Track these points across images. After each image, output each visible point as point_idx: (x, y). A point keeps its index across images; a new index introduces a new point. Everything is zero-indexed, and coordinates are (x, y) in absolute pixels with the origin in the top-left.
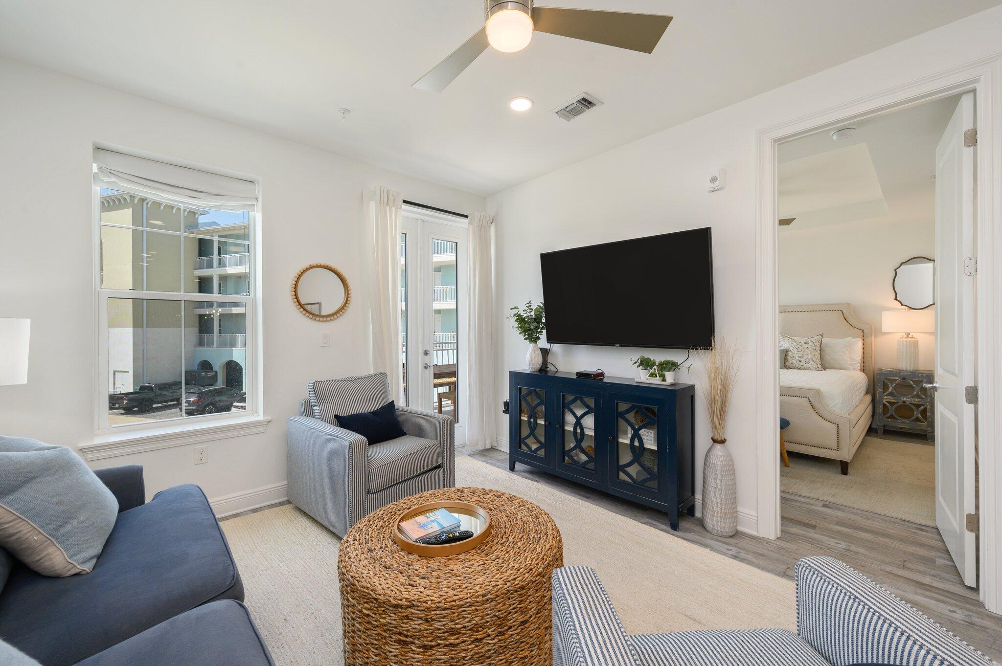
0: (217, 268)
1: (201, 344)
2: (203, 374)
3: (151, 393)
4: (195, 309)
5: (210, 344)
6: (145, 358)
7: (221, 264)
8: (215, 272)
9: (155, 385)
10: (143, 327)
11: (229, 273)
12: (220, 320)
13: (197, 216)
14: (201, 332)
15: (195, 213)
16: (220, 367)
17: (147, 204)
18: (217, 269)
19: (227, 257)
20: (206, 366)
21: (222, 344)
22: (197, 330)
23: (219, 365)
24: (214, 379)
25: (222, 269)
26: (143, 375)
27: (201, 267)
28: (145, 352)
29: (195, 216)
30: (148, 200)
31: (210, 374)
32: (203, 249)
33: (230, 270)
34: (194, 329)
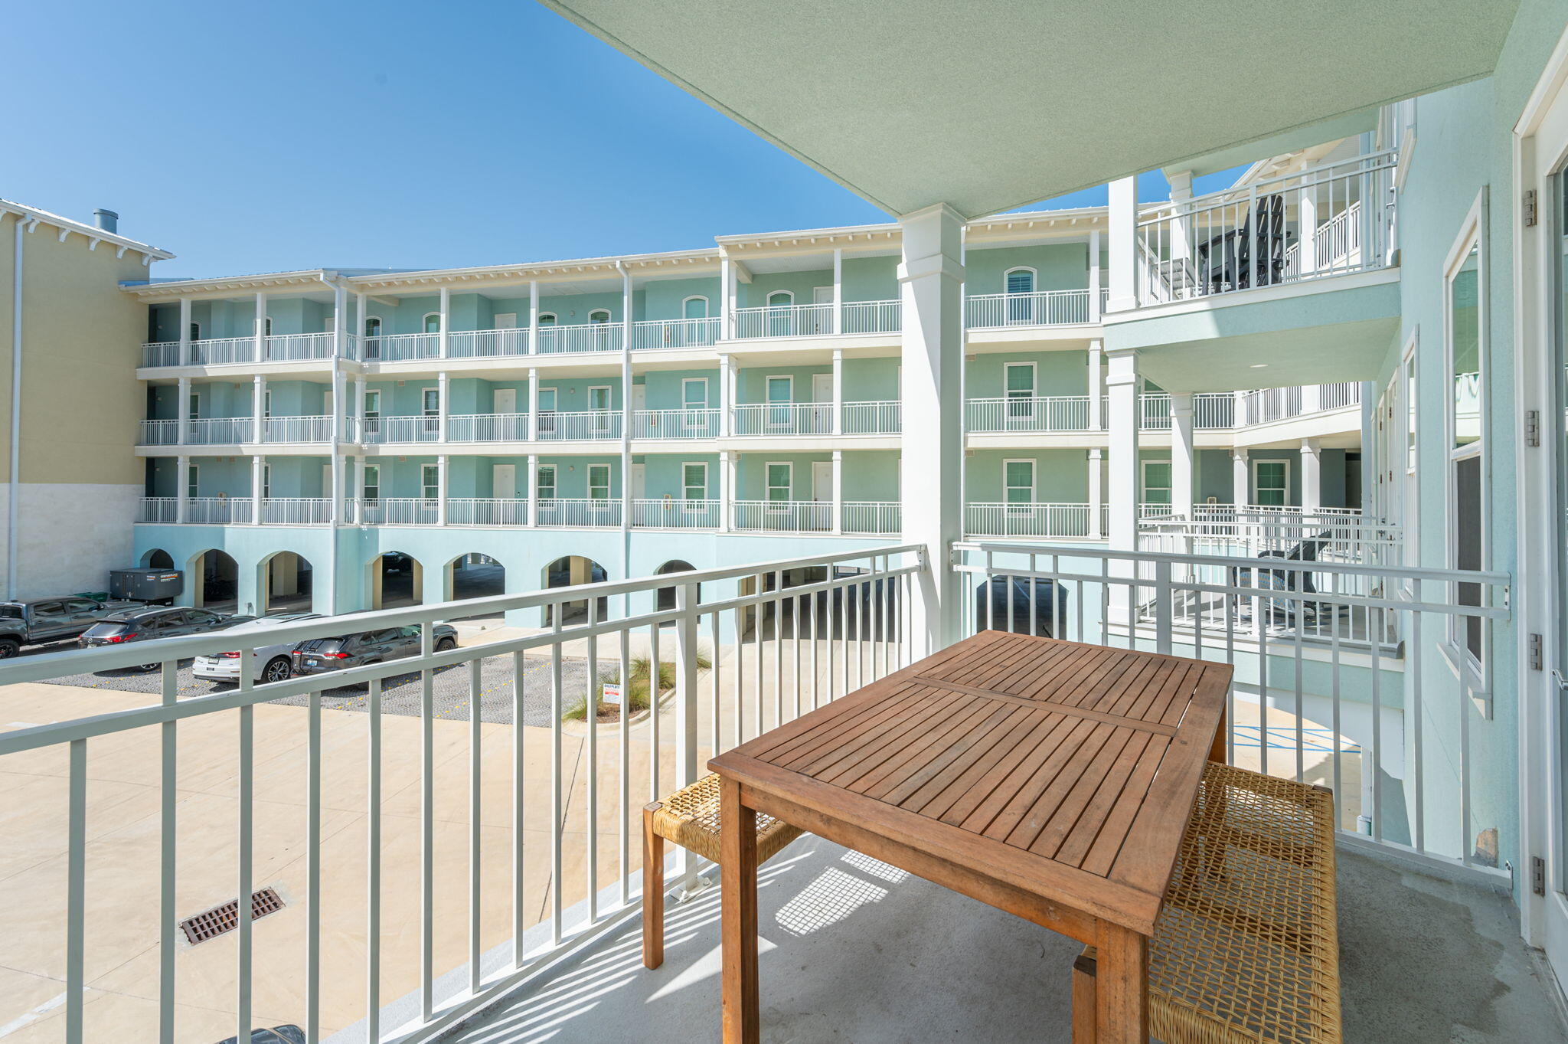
0: (186, 364)
1: (151, 516)
2: (151, 578)
3: (16, 621)
4: (136, 447)
5: (170, 517)
6: (14, 546)
7: (196, 358)
8: (182, 374)
9: (28, 606)
10: (10, 481)
11: (209, 375)
12: (193, 471)
13: (145, 262)
14: (151, 491)
15: (141, 255)
16: (188, 564)
17: (27, 226)
18: (186, 367)
19: (208, 345)
20: (160, 560)
21: (194, 518)
22: (143, 487)
23: (186, 561)
24: (178, 585)
25: (197, 367)
26: (9, 582)
27: (153, 362)
28: (14, 532)
29: (142, 261)
30: (28, 219)
31: (166, 578)
32: (160, 327)
33: (213, 370)
34: (134, 486)
